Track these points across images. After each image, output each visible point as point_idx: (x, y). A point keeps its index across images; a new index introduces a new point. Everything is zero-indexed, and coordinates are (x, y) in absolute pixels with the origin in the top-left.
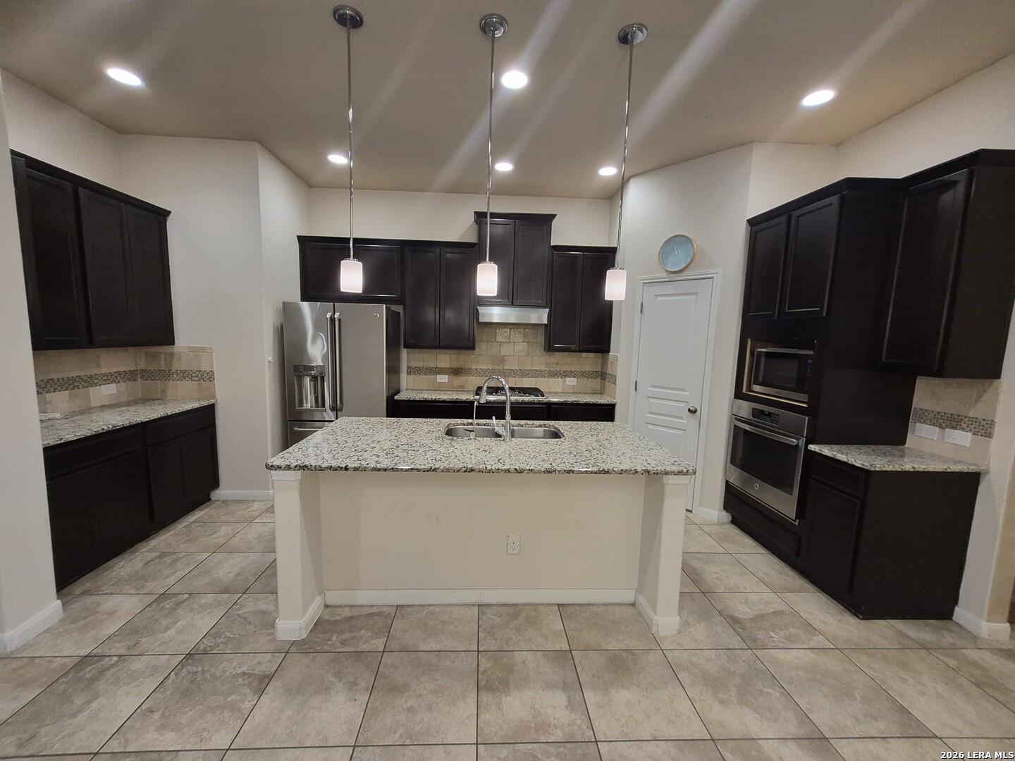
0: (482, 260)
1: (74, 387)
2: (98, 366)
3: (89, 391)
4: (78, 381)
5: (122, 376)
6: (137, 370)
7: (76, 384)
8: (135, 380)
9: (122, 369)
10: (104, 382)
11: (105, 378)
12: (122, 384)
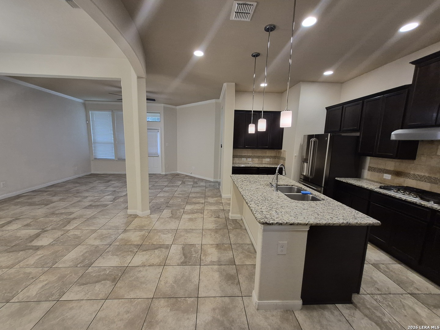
0: (260, 118)
4: (261, 157)
5: (272, 157)
6: (276, 156)
8: (275, 158)
11: (267, 157)
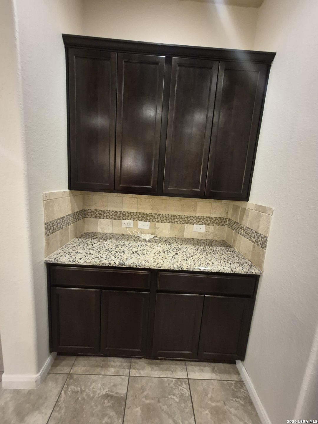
1: (175, 221)
2: (195, 211)
3: (185, 226)
4: (178, 219)
5: (212, 221)
6: (227, 219)
7: (177, 220)
8: (223, 225)
9: (213, 215)
10: (197, 223)
11: (199, 220)
12: (211, 227)
